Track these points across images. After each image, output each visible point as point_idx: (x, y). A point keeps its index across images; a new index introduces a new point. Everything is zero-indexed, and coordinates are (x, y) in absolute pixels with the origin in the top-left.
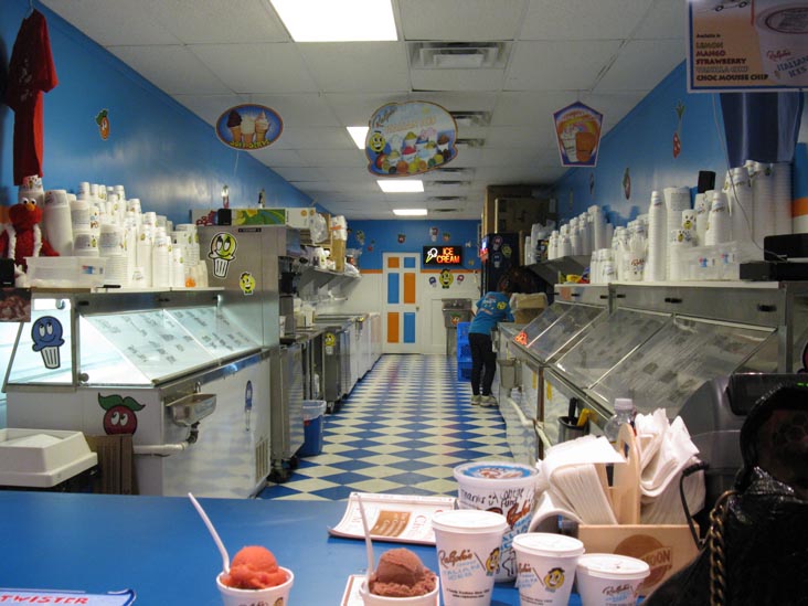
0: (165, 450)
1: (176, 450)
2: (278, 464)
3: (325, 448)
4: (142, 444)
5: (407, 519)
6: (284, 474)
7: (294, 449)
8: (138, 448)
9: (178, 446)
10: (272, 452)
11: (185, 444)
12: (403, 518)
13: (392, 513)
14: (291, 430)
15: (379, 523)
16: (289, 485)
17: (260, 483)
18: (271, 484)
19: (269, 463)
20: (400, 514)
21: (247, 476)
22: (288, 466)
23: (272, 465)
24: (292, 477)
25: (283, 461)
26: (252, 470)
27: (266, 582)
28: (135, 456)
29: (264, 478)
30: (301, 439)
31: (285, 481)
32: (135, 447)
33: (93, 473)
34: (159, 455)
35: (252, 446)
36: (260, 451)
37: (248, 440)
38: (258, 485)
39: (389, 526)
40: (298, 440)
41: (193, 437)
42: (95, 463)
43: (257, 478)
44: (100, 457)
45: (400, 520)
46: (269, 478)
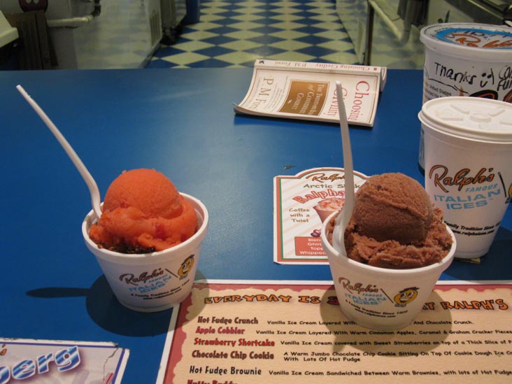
0: (73, 23)
1: (83, 22)
2: (168, 31)
3: (202, 18)
4: (55, 18)
5: (324, 92)
6: (172, 38)
7: (179, 19)
8: (52, 22)
9: (84, 19)
10: (163, 22)
11: (90, 17)
12: (320, 89)
13: (305, 84)
14: (176, 5)
15: (292, 96)
16: (178, 46)
17: (155, 45)
18: (164, 46)
19: (161, 30)
20: (316, 85)
21: (144, 41)
22: (175, 32)
23: (164, 31)
24: (179, 40)
25: (171, 29)
26: (148, 36)
27: (163, 236)
28: (50, 30)
29: (158, 41)
30: (184, 12)
31: (174, 43)
32: (48, 21)
33: (15, 45)
34: (70, 27)
35: (147, 18)
36: (153, 22)
37: (143, 14)
38: (153, 47)
39: (303, 100)
40: (182, 13)
41: (97, 11)
42: (16, 36)
43: (153, 42)
44: (20, 31)
45: (316, 93)
46: (161, 42)
